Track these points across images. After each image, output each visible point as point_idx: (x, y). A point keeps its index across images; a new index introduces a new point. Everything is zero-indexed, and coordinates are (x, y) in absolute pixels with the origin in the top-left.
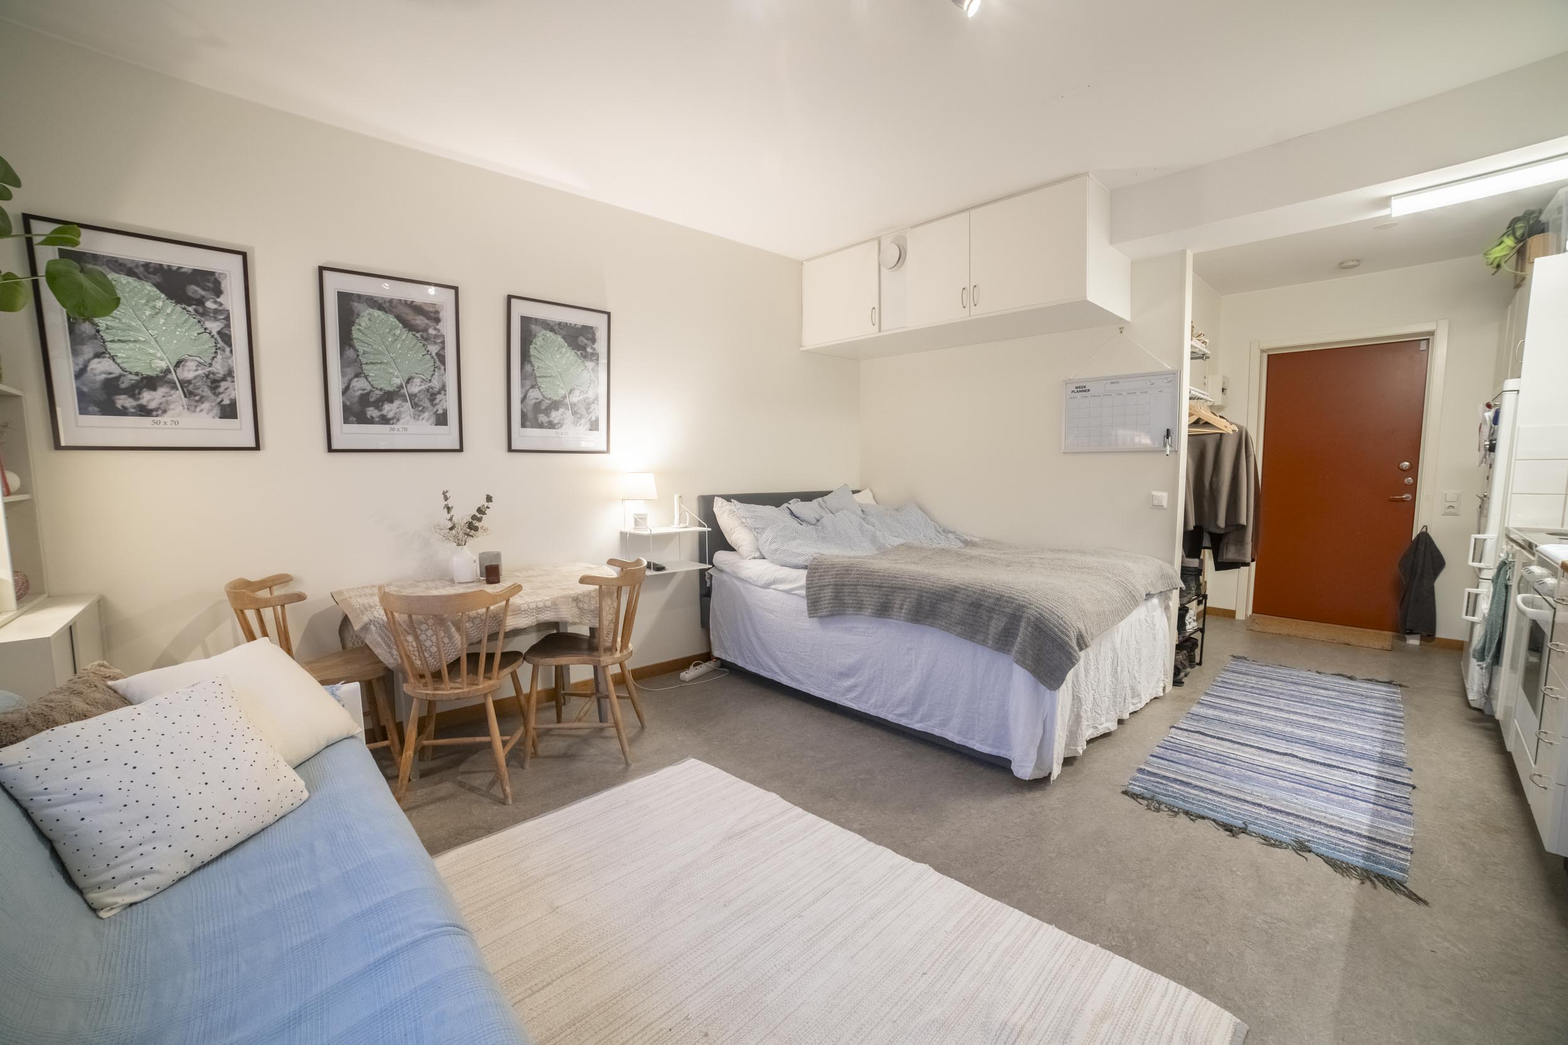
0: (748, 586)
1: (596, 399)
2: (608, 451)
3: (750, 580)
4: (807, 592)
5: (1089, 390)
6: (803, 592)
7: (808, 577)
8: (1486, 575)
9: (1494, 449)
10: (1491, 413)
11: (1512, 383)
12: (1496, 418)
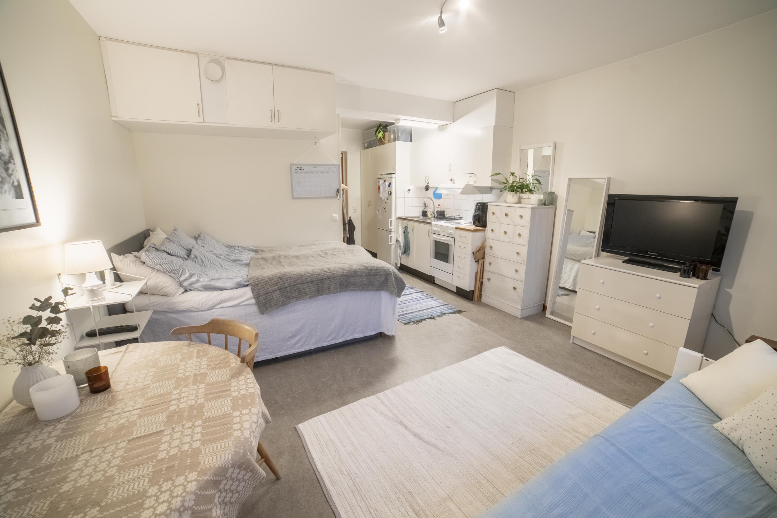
0: (187, 314)
1: (11, 156)
2: (38, 222)
3: (192, 309)
4: (256, 301)
5: (303, 170)
6: (253, 301)
7: (252, 291)
8: (393, 230)
9: (391, 194)
10: (387, 183)
11: (393, 176)
12: (389, 185)
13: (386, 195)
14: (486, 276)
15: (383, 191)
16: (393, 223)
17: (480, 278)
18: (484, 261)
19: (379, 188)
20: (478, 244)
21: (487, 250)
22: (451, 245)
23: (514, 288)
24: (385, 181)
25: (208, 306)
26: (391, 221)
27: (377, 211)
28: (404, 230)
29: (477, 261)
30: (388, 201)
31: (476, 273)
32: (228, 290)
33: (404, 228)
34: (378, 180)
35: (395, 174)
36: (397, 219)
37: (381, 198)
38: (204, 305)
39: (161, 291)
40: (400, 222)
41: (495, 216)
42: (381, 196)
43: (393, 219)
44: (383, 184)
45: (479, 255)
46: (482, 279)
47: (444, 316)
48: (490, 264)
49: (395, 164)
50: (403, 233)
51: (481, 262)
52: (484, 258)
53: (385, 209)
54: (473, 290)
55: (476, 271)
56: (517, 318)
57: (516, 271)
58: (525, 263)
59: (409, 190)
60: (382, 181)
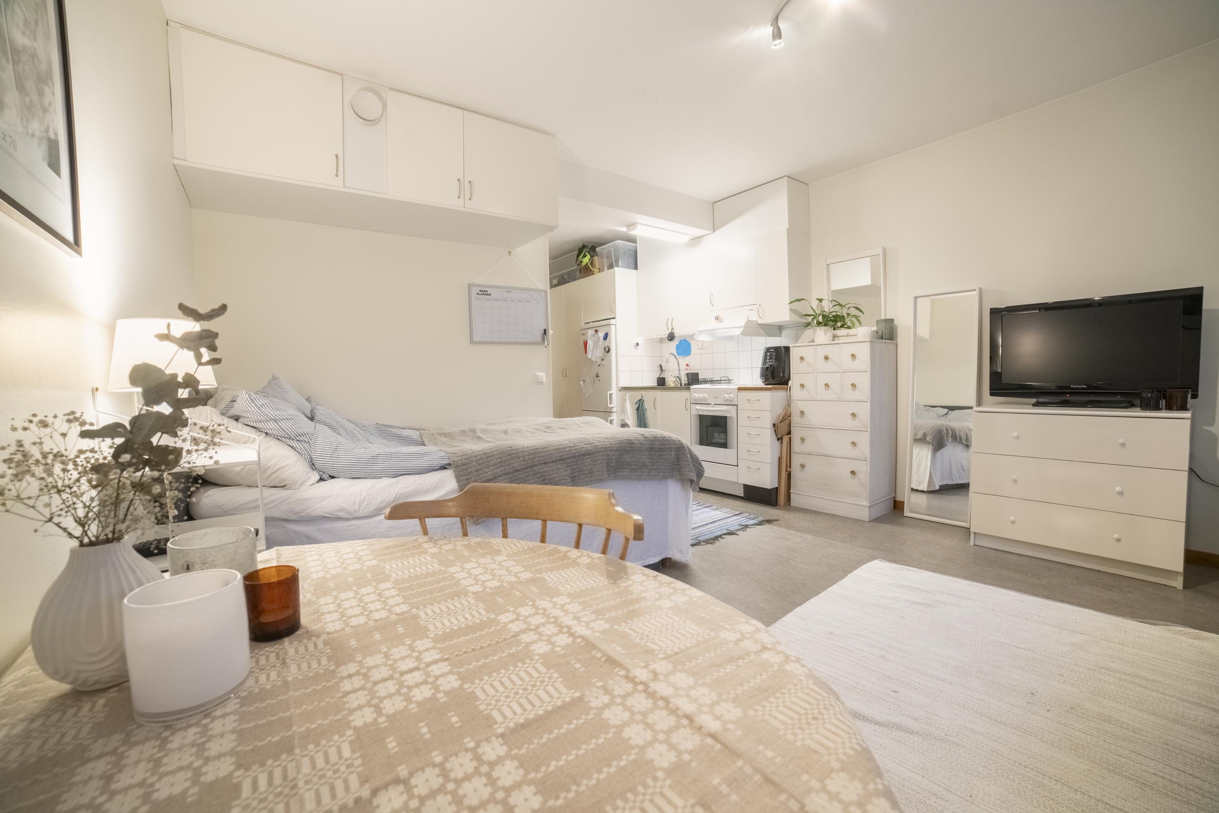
5: (490, 295)
7: (456, 477)
8: (614, 410)
9: (608, 351)
10: (601, 335)
11: (612, 321)
12: (606, 337)
13: (600, 353)
14: (796, 461)
15: (593, 348)
16: (614, 397)
17: (787, 467)
18: (790, 438)
19: (586, 344)
20: (779, 411)
21: (795, 419)
22: (731, 417)
23: (853, 473)
24: (596, 331)
25: (371, 508)
26: (611, 395)
27: (581, 383)
28: (637, 406)
29: (780, 439)
30: (604, 362)
31: (780, 459)
32: (410, 476)
33: (636, 403)
34: (583, 332)
35: (614, 318)
36: (620, 390)
37: (590, 359)
38: (364, 505)
39: (274, 476)
40: (628, 394)
41: (804, 362)
42: (589, 357)
43: (614, 391)
44: (594, 336)
45: (783, 429)
46: (790, 467)
47: (748, 529)
48: (803, 440)
49: (614, 303)
50: (636, 412)
51: (786, 439)
52: (789, 433)
53: (597, 376)
54: (777, 488)
55: (777, 455)
56: (864, 521)
57: (854, 444)
58: (869, 430)
59: (637, 344)
60: (591, 332)
